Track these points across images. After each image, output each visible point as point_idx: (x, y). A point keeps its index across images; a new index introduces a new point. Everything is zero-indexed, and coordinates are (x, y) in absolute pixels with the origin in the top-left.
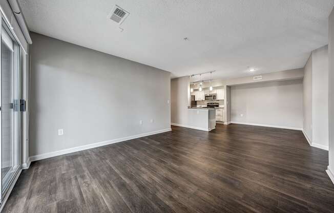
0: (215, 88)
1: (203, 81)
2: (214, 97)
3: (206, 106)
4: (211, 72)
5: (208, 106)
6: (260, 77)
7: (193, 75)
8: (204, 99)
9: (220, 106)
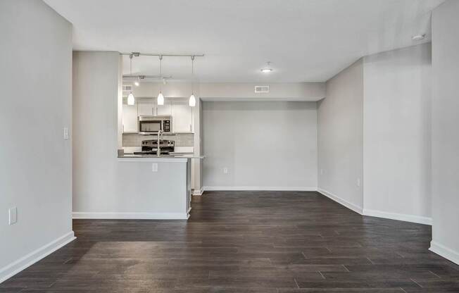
0: (170, 101)
1: (143, 77)
2: (166, 124)
3: (139, 149)
4: (193, 57)
5: (144, 148)
6: (267, 89)
7: (138, 54)
8: (135, 129)
9: (178, 150)
